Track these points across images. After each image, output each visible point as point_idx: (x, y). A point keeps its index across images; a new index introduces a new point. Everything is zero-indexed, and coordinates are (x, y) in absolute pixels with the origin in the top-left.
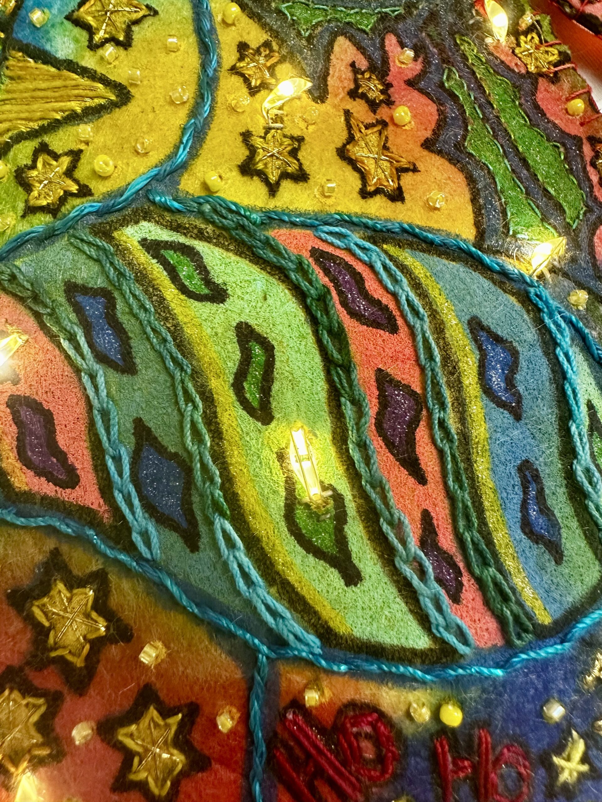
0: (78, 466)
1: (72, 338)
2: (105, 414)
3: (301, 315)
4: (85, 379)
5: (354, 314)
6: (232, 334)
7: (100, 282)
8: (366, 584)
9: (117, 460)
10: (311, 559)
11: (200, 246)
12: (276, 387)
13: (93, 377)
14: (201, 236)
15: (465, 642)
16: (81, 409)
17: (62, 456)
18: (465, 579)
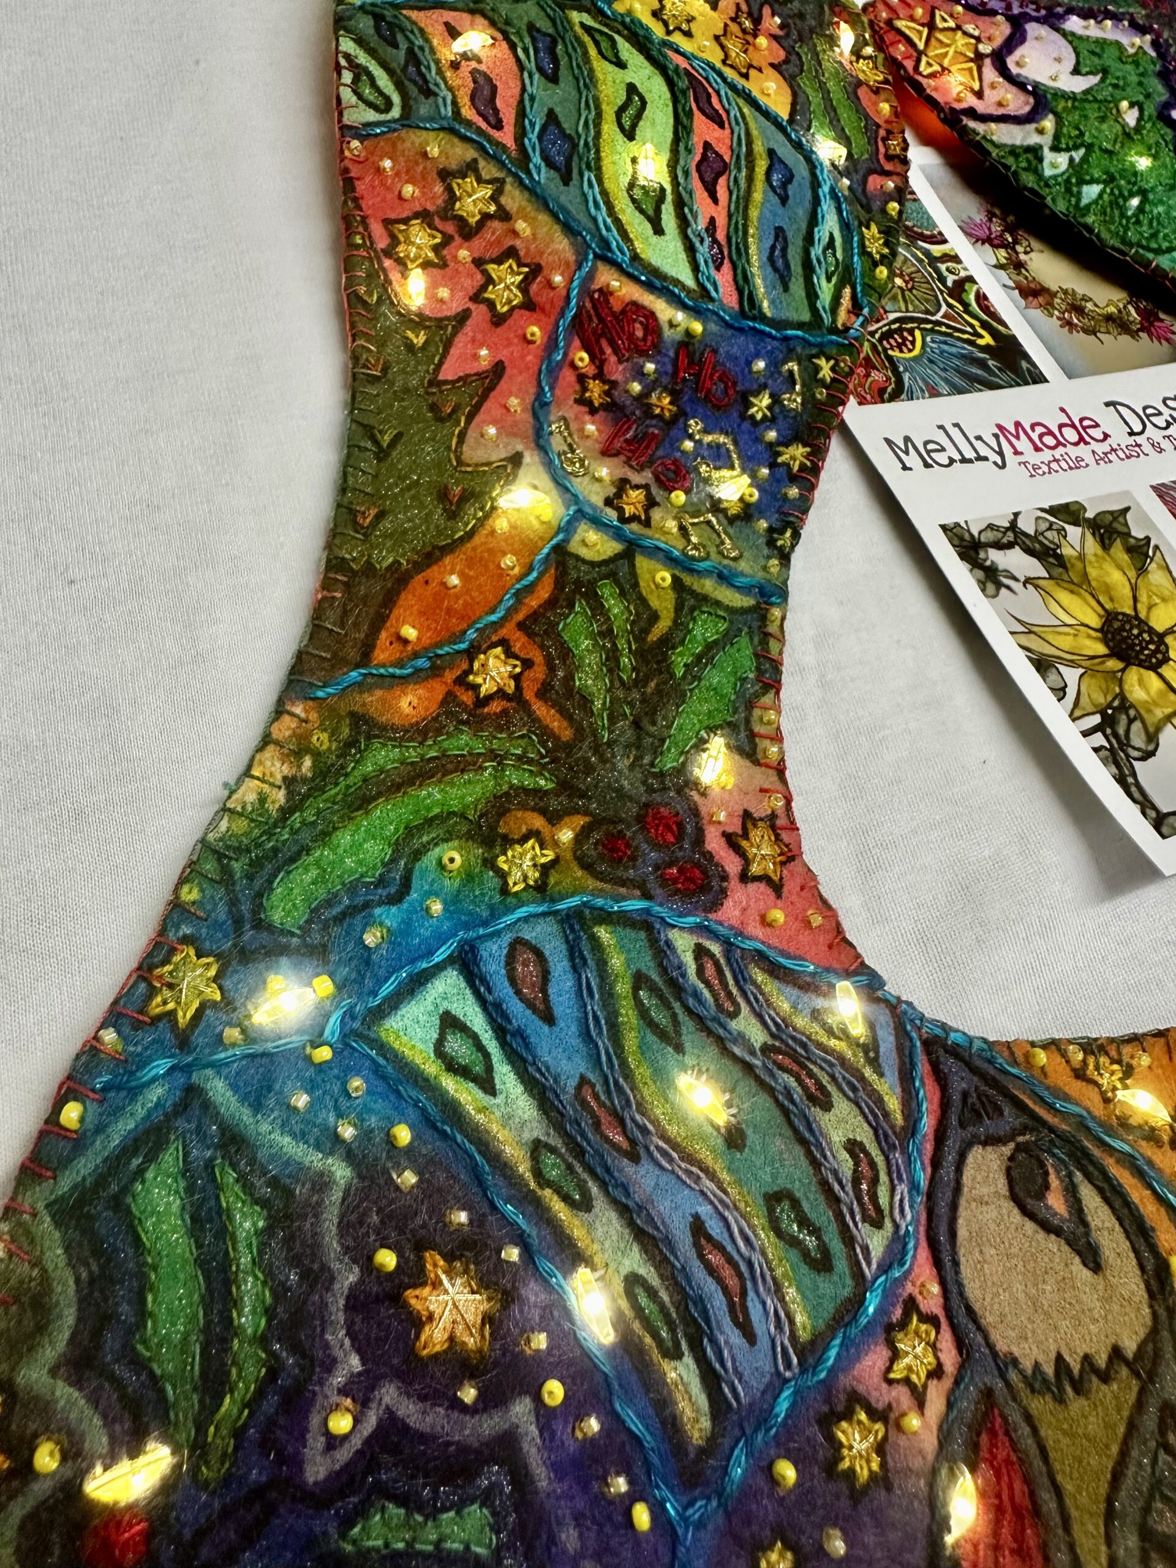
0: (505, 121)
1: (526, 50)
2: (532, 99)
3: (668, 95)
4: (526, 75)
5: (700, 109)
6: (624, 86)
7: (551, 31)
8: (667, 237)
9: (533, 125)
10: (637, 214)
11: (617, 37)
12: (641, 123)
13: (531, 76)
14: (619, 33)
15: (716, 290)
16: (517, 91)
17: (496, 111)
18: (726, 261)
